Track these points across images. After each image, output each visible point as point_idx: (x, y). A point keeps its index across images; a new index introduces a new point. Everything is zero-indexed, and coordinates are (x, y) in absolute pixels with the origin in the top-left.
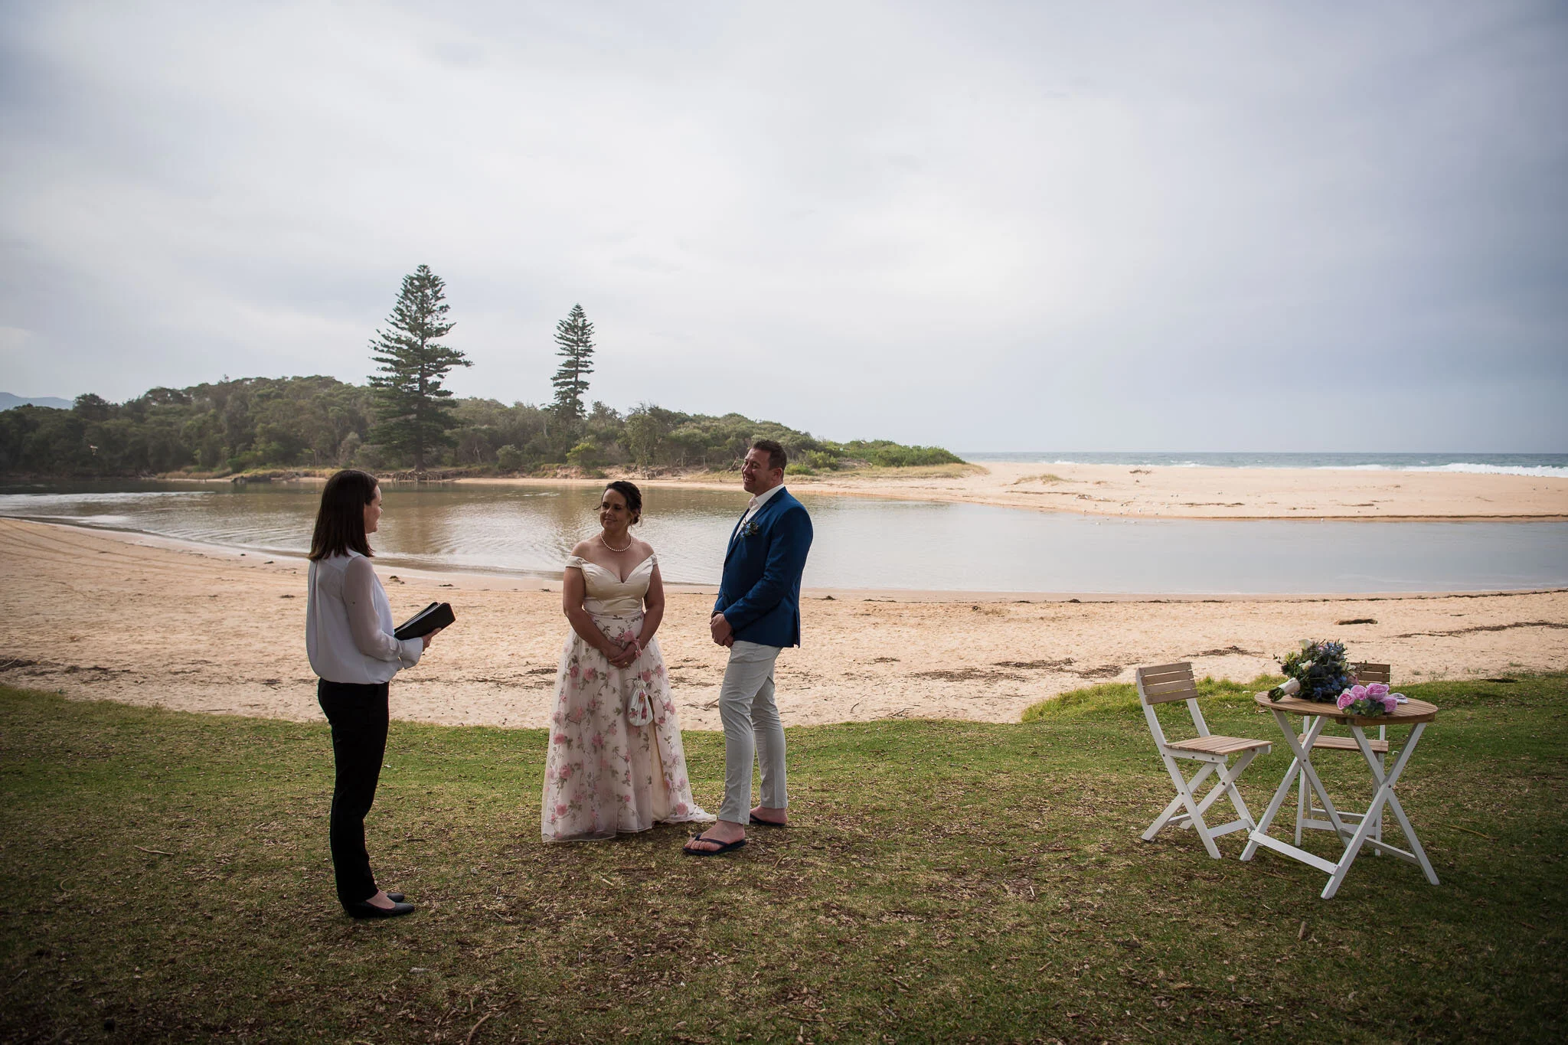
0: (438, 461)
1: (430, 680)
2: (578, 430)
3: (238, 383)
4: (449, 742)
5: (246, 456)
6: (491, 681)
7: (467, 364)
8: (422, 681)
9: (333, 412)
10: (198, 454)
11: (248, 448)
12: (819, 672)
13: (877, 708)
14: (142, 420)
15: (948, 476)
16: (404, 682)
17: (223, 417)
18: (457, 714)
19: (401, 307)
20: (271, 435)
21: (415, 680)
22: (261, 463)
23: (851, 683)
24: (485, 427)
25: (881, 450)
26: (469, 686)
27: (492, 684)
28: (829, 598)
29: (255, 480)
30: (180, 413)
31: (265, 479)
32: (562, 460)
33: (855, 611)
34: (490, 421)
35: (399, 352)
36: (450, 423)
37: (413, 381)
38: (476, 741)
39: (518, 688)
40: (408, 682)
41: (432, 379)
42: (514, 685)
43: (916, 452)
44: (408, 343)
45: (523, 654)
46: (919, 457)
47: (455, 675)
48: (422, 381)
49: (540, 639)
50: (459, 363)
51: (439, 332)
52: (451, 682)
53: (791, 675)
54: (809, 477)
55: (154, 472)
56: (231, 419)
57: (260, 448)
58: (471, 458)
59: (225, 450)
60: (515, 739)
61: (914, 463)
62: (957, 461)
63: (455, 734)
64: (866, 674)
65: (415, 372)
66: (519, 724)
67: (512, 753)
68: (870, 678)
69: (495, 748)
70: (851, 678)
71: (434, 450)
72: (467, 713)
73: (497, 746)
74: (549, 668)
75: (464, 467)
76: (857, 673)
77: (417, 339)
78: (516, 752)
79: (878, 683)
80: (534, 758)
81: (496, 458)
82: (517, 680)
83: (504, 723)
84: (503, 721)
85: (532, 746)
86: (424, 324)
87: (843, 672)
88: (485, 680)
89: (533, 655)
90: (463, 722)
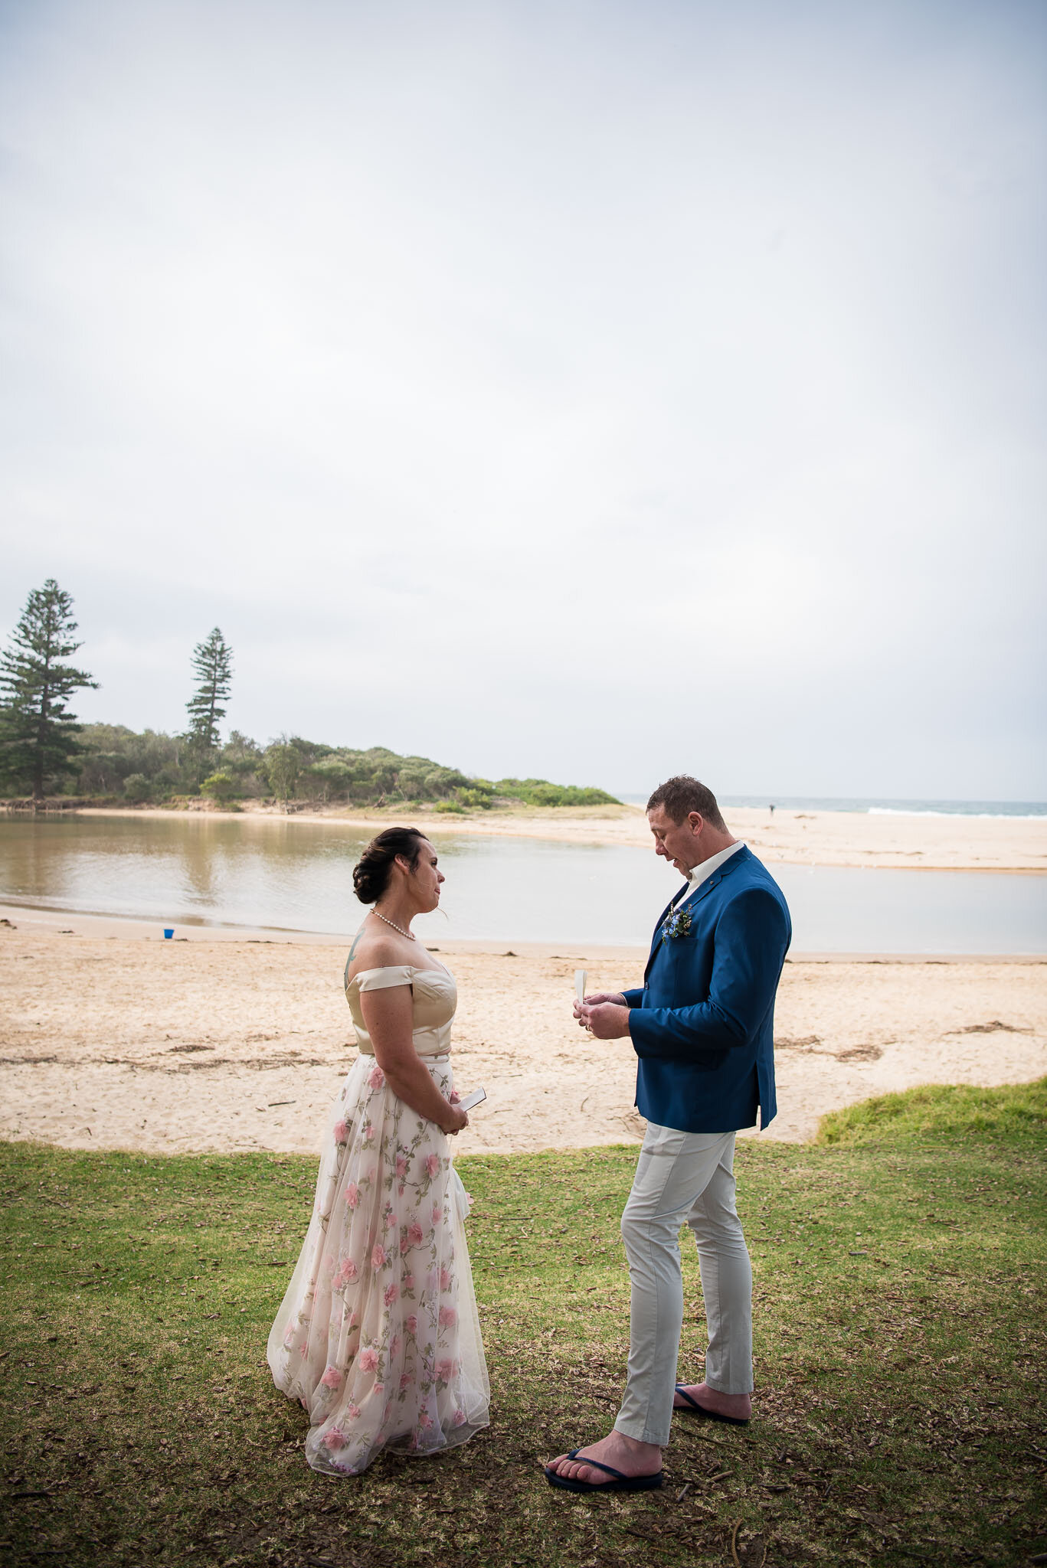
0: (59, 789)
1: (47, 1060)
2: (213, 760)
4: (75, 1183)
6: (124, 1062)
7: (95, 686)
8: (36, 1061)
12: (526, 1052)
13: (613, 1104)
15: (606, 817)
16: (13, 1062)
18: (81, 1112)
19: (25, 622)
21: (27, 1061)
23: (569, 1068)
24: (112, 754)
25: (537, 789)
26: (93, 1068)
27: (125, 1067)
28: (511, 954)
32: (195, 791)
33: (545, 972)
34: (118, 748)
35: (20, 671)
36: (74, 749)
37: (35, 703)
38: (114, 1181)
39: (157, 1073)
40: (18, 1063)
41: (55, 702)
42: (153, 1069)
43: (571, 792)
44: (31, 661)
45: (162, 1024)
46: (576, 797)
47: (78, 1053)
48: (45, 704)
49: (181, 1003)
50: (86, 684)
51: (65, 651)
52: (72, 1063)
53: (493, 1057)
54: (461, 816)
58: (96, 786)
60: (171, 1176)
61: (570, 803)
62: (615, 802)
63: (83, 1166)
64: (585, 1056)
65: (37, 693)
66: (162, 1128)
67: (168, 1204)
68: (591, 1063)
69: (143, 1194)
70: (568, 1062)
71: (55, 778)
72: (94, 1111)
73: (146, 1191)
74: (197, 1044)
75: (86, 797)
76: (574, 1055)
77: (40, 658)
78: (175, 1202)
79: (603, 1068)
80: (202, 1215)
81: (122, 788)
82: (157, 1062)
83: (143, 1127)
84: (142, 1124)
85: (193, 1191)
86: (49, 642)
87: (556, 1053)
88: (116, 1061)
89: (172, 1026)
90: (90, 1125)
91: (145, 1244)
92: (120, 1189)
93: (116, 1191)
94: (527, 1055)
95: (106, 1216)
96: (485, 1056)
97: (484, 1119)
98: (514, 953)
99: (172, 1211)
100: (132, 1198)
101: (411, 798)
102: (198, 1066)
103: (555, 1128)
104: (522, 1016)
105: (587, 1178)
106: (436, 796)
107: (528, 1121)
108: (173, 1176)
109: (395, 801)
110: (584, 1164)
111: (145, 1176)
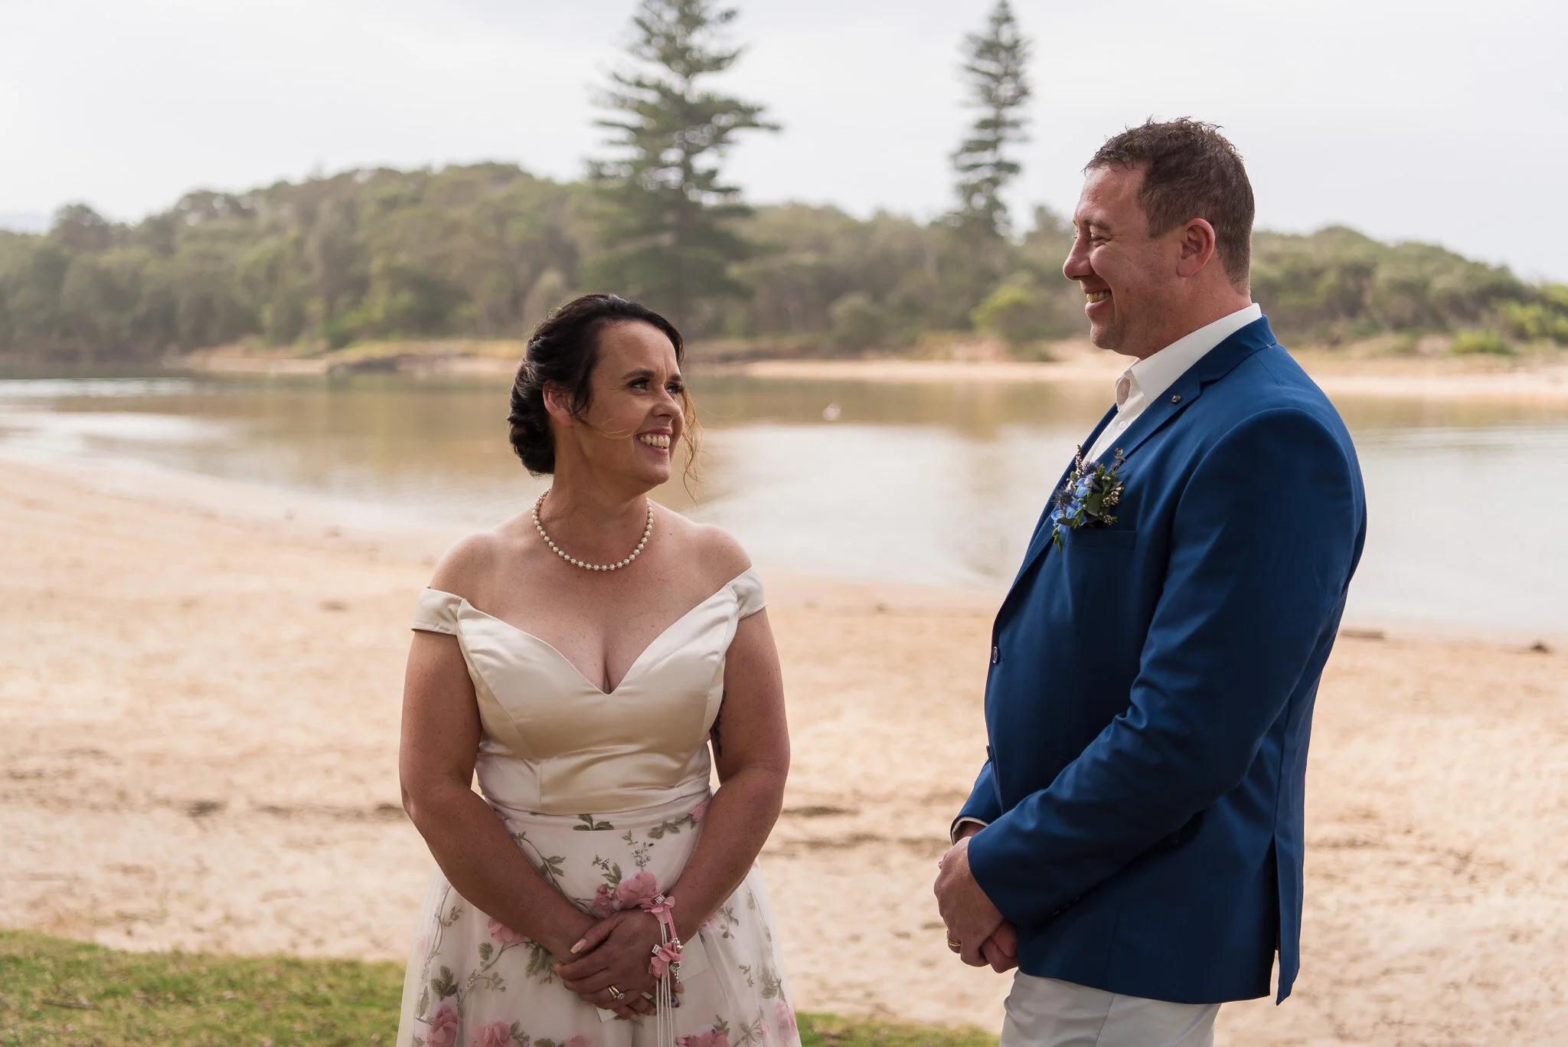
0: (715, 329)
2: (998, 262)
3: (344, 179)
5: (352, 320)
7: (774, 128)
9: (516, 231)
10: (267, 315)
11: (356, 303)
12: (1500, 852)
14: (167, 250)
17: (313, 245)
19: (646, 16)
20: (400, 278)
22: (379, 331)
24: (808, 259)
28: (1539, 648)
29: (368, 366)
30: (238, 237)
31: (387, 365)
32: (964, 326)
34: (820, 244)
35: (641, 108)
36: (740, 250)
37: (666, 166)
41: (703, 162)
44: (658, 87)
48: (686, 166)
50: (754, 125)
51: (717, 64)
53: (1421, 859)
55: (187, 349)
56: (328, 248)
57: (379, 304)
58: (781, 322)
59: (315, 307)
65: (670, 146)
71: (707, 308)
75: (765, 343)
77: (673, 80)
81: (829, 324)
86: (687, 49)
94: (1498, 859)
96: (1403, 855)
97: (1359, 982)
98: (1548, 641)
101: (1399, 326)
102: (816, 844)
103: (1507, 1016)
104: (1515, 775)
106: (1452, 321)
107: (1452, 996)
109: (1364, 334)
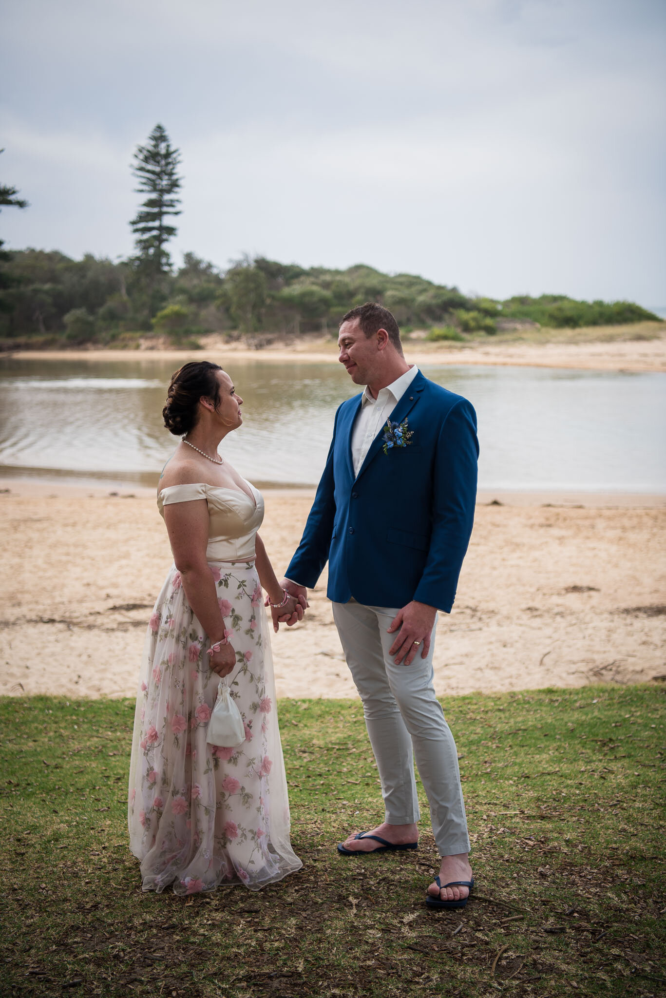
2: (165, 289)
6: (61, 622)
7: (21, 204)
12: (492, 606)
13: (576, 658)
15: (639, 338)
18: (15, 670)
23: (537, 622)
24: (47, 286)
25: (552, 307)
27: (61, 626)
28: (496, 503)
32: (146, 328)
33: (532, 521)
34: (54, 278)
38: (35, 719)
39: (95, 632)
42: (90, 627)
43: (597, 309)
45: (101, 583)
47: (12, 613)
49: (124, 562)
50: (10, 203)
52: (6, 625)
54: (458, 344)
58: (31, 326)
60: (90, 716)
61: (594, 322)
62: (651, 318)
63: (7, 708)
64: (556, 610)
66: (96, 682)
67: (86, 738)
68: (563, 617)
69: (62, 731)
70: (536, 616)
72: (27, 667)
73: (65, 728)
74: (138, 602)
75: (22, 340)
76: (544, 608)
78: (92, 736)
79: (574, 622)
80: (116, 746)
81: (62, 327)
82: (95, 621)
83: (77, 683)
84: (76, 679)
85: (111, 727)
87: (524, 606)
88: (52, 621)
89: (115, 586)
90: (22, 682)
91: (57, 768)
92: (40, 727)
93: (36, 728)
94: (491, 609)
95: (25, 748)
98: (500, 500)
99: (88, 744)
100: (52, 734)
102: (137, 624)
104: (494, 568)
105: (502, 716)
106: (429, 322)
107: (479, 674)
108: (93, 715)
110: (505, 705)
111: (65, 716)
